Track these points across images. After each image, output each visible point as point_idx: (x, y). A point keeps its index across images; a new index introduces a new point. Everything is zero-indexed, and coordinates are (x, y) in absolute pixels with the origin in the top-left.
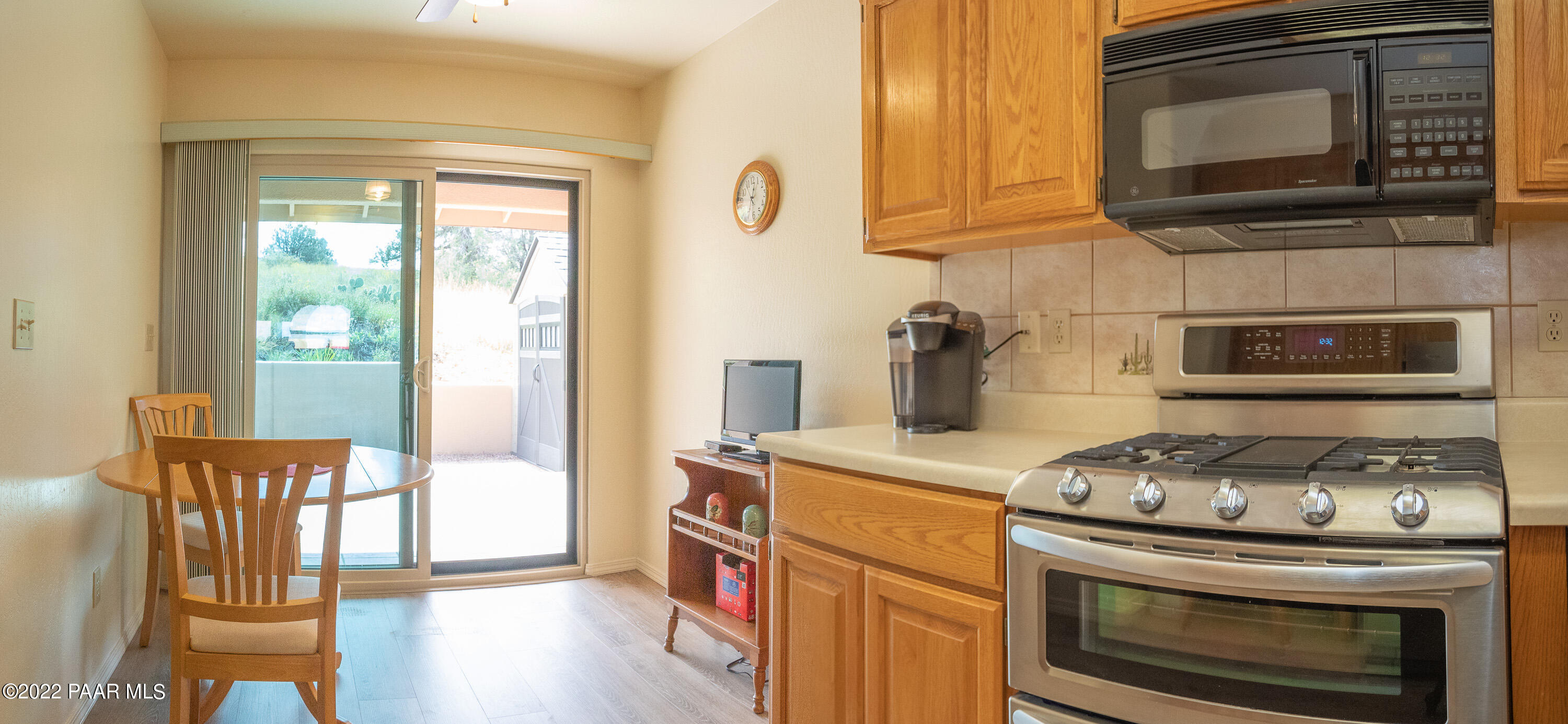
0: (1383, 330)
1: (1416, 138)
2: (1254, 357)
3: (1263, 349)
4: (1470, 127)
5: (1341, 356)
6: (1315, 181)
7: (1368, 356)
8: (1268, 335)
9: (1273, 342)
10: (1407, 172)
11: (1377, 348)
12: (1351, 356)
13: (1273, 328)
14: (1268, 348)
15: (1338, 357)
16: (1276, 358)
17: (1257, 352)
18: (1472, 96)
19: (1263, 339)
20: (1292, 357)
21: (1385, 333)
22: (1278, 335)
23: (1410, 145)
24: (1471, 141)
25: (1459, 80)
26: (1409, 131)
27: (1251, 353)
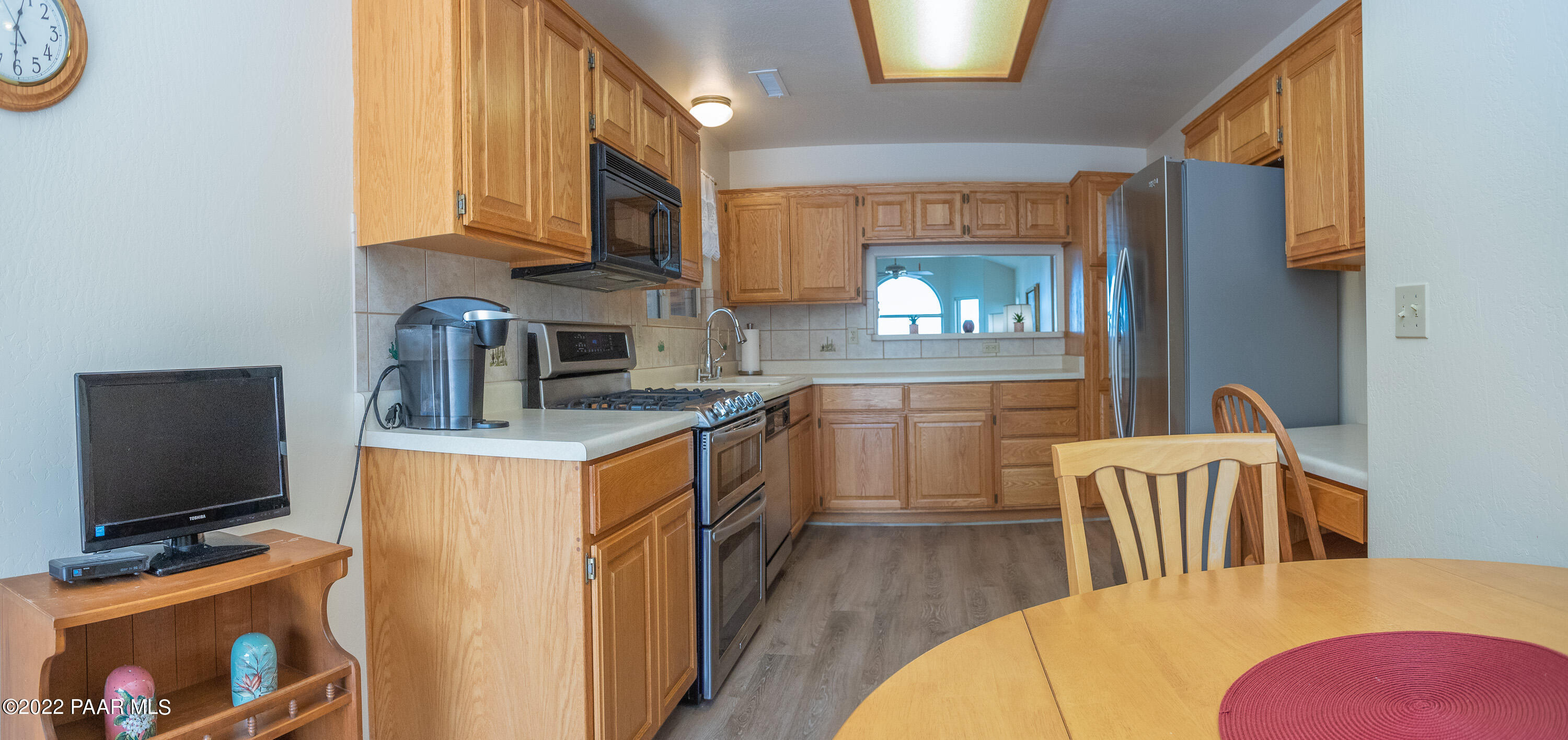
3: (581, 346)
8: (581, 337)
27: (578, 348)
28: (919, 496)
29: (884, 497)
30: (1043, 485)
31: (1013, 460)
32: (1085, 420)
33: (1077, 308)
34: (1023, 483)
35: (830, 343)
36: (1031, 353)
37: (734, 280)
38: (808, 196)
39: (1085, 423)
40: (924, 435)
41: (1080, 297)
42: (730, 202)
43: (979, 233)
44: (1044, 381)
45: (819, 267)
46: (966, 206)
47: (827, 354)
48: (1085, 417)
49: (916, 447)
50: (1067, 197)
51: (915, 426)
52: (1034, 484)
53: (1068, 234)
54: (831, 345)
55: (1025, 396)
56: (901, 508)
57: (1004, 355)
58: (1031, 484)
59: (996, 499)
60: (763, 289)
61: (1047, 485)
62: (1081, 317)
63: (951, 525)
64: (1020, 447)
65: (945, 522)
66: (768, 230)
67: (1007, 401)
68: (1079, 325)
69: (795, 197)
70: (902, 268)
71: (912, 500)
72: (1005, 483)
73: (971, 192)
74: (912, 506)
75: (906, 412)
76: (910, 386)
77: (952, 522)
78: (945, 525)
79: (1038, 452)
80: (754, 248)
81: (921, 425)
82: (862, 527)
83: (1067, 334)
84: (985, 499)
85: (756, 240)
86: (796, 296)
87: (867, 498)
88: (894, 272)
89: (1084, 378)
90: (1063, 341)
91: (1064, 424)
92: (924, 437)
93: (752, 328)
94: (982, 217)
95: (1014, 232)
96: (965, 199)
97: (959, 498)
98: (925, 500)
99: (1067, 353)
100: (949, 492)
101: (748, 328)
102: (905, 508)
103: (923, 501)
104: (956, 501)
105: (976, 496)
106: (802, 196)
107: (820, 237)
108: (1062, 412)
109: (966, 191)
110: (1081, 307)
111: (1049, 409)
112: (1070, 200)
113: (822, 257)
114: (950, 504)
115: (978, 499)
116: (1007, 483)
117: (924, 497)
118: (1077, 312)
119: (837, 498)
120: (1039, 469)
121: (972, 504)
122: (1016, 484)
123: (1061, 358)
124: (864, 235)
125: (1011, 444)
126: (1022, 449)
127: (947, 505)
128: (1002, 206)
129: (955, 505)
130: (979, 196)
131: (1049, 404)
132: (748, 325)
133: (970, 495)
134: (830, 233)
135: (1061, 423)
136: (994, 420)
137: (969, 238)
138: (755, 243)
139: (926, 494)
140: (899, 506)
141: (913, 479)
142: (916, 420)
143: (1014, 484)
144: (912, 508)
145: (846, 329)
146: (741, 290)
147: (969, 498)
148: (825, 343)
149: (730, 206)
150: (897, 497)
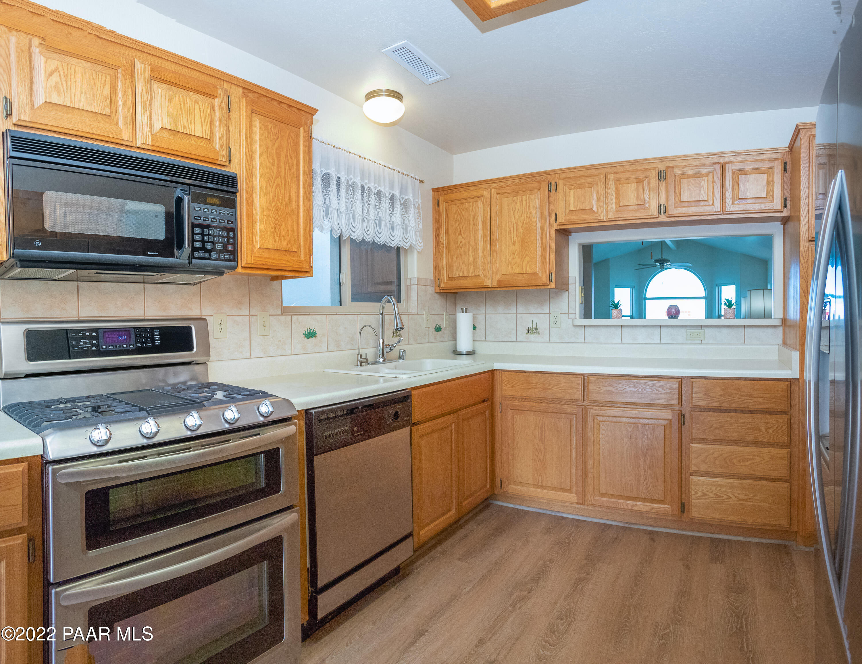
0: (155, 330)
1: (206, 238)
2: (79, 348)
3: (85, 343)
4: (228, 237)
5: (133, 345)
6: (157, 254)
7: (148, 345)
8: (87, 334)
9: (91, 338)
10: (201, 255)
11: (153, 340)
12: (139, 345)
13: (91, 330)
14: (88, 342)
15: (132, 346)
16: (94, 348)
17: (81, 345)
18: (229, 222)
19: (84, 337)
20: (104, 347)
21: (156, 332)
22: (94, 334)
23: (203, 242)
24: (229, 243)
25: (224, 214)
26: (203, 235)
27: (77, 345)
28: (597, 494)
29: (561, 489)
30: (741, 500)
31: (703, 467)
32: (799, 428)
33: (794, 293)
34: (716, 494)
35: (534, 326)
36: (742, 341)
37: (443, 269)
38: (507, 186)
39: (799, 432)
40: (603, 430)
41: (797, 280)
42: (441, 198)
43: (677, 211)
44: (746, 379)
45: (514, 254)
46: (663, 183)
47: (532, 337)
48: (799, 424)
49: (594, 441)
50: (786, 163)
51: (594, 420)
52: (730, 498)
53: (785, 207)
54: (536, 329)
55: (721, 395)
56: (578, 503)
57: (710, 342)
58: (725, 497)
59: (683, 508)
60: (467, 276)
61: (745, 500)
62: (797, 304)
63: (633, 526)
64: (713, 453)
65: (627, 523)
66: (472, 220)
67: (698, 399)
68: (795, 313)
69: (495, 188)
70: (667, 261)
71: (589, 497)
72: (693, 493)
73: (668, 168)
74: (588, 502)
75: (585, 403)
76: (589, 377)
77: (634, 524)
78: (627, 525)
79: (735, 461)
80: (460, 238)
81: (600, 418)
82: (541, 514)
83: (784, 322)
84: (669, 506)
85: (462, 232)
86: (495, 283)
87: (544, 487)
88: (660, 264)
89: (798, 378)
90: (781, 329)
91: (771, 431)
92: (604, 432)
93: (466, 312)
94: (680, 194)
95: (717, 208)
96: (662, 176)
97: (639, 501)
98: (603, 499)
99: (784, 343)
100: (629, 494)
101: (463, 312)
102: (582, 504)
103: (600, 498)
104: (636, 505)
105: (658, 501)
106: (502, 187)
107: (515, 224)
108: (768, 416)
109: (662, 167)
110: (797, 291)
111: (751, 412)
112: (789, 167)
113: (517, 244)
114: (630, 507)
115: (661, 506)
116: (696, 493)
117: (602, 495)
118: (794, 297)
119: (516, 483)
120: (736, 481)
121: (654, 511)
122: (707, 495)
123: (777, 347)
124: (556, 221)
125: (702, 449)
126: (715, 455)
127: (626, 507)
128: (703, 180)
129: (635, 508)
130: (676, 171)
131: (751, 406)
132: (462, 309)
133: (652, 501)
134: (524, 220)
135: (766, 430)
136: (682, 419)
137: (665, 217)
138: (460, 234)
139: (604, 492)
140: (576, 501)
141: (590, 474)
142: (595, 413)
143: (705, 494)
144: (588, 505)
145: (550, 313)
146: (449, 278)
147: (651, 503)
148: (530, 326)
149: (441, 200)
150: (574, 491)
